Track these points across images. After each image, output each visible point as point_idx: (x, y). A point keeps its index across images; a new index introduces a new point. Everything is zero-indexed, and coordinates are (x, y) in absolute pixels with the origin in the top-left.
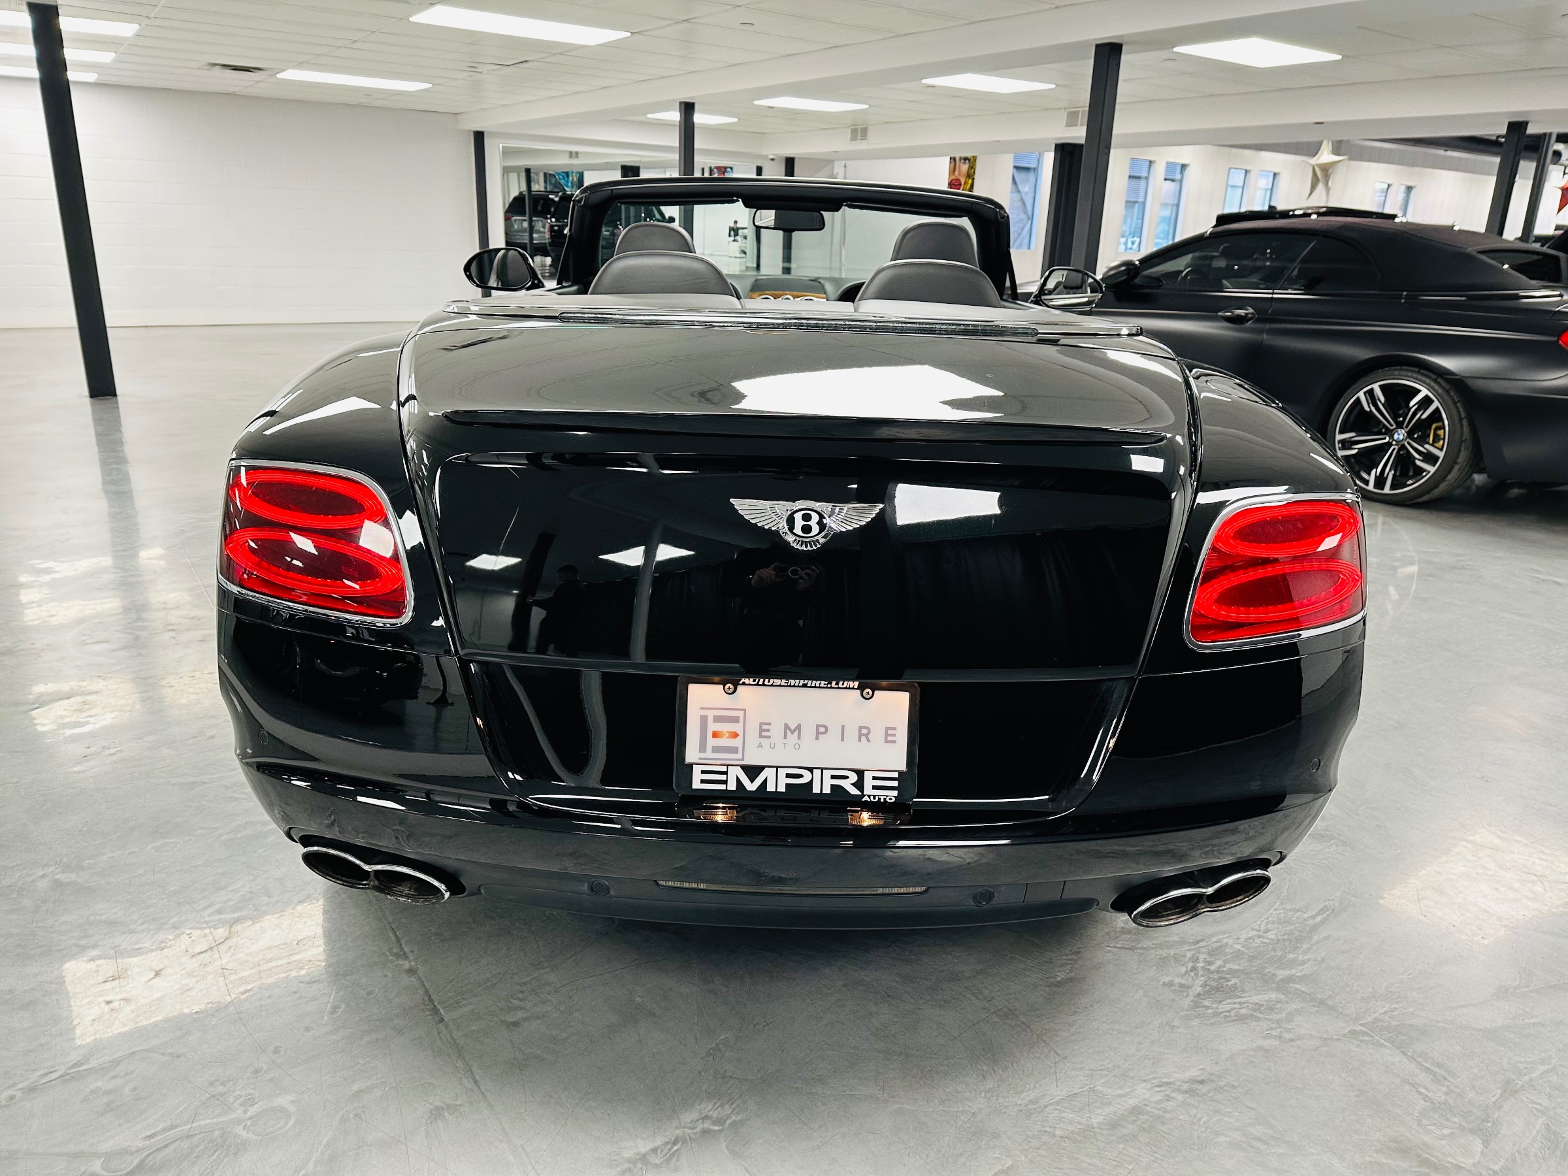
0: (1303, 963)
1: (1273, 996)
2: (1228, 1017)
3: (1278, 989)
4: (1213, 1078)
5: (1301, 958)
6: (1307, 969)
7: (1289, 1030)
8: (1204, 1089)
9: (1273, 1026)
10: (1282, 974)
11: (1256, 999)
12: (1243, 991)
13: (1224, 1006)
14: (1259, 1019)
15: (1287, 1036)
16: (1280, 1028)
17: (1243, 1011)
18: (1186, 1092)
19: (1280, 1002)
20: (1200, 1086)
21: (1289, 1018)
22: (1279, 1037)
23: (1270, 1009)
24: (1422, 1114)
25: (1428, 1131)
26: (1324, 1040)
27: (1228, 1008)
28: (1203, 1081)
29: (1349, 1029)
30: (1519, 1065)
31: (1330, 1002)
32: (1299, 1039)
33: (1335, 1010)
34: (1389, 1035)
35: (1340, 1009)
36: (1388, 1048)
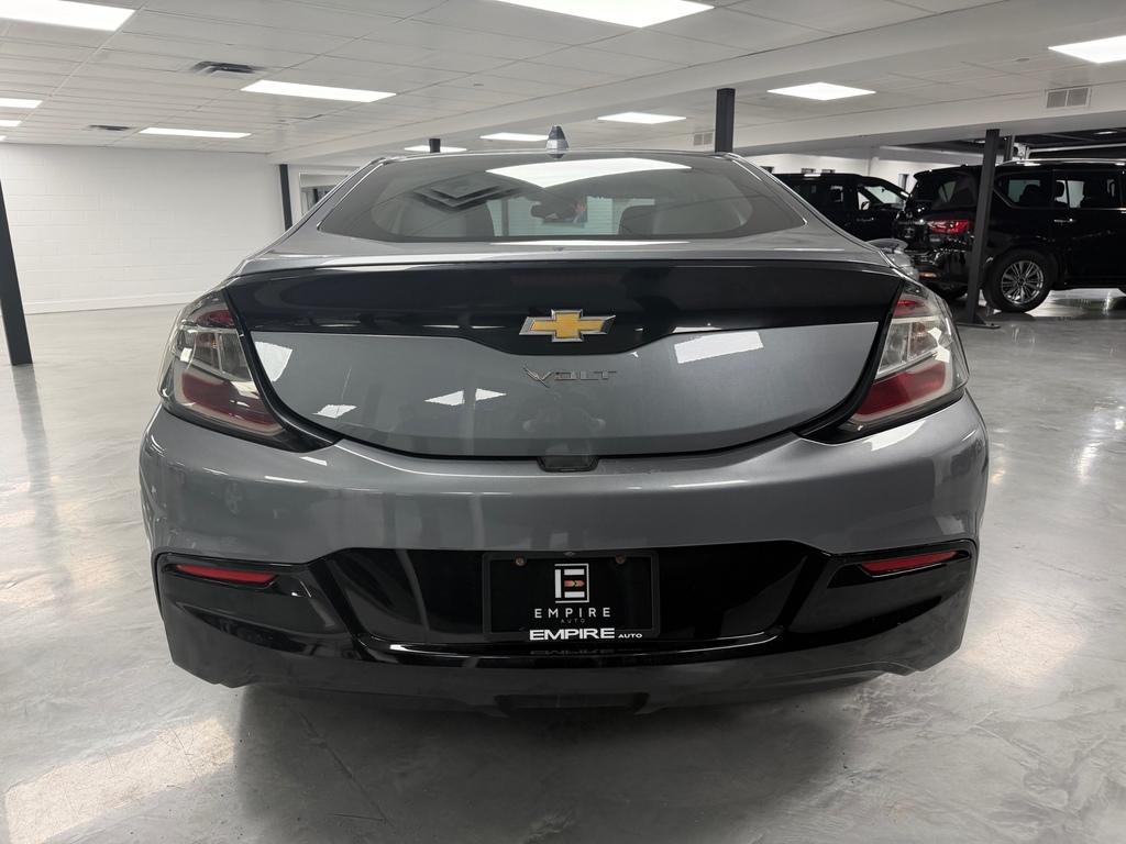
0: (933, 688)
1: (916, 711)
2: (889, 727)
3: (919, 706)
4: (886, 767)
5: (930, 684)
6: (936, 691)
7: (930, 732)
8: (881, 775)
9: (920, 730)
10: (920, 696)
11: (905, 714)
12: (896, 709)
13: (885, 721)
14: (909, 727)
15: (930, 736)
16: (924, 731)
17: (899, 722)
18: (871, 778)
19: (921, 714)
20: (878, 774)
21: (929, 724)
22: (925, 737)
23: (916, 719)
24: (1026, 778)
25: (1031, 789)
26: (955, 736)
27: (889, 721)
28: (879, 771)
29: (969, 727)
30: (1083, 741)
31: (954, 712)
32: (938, 737)
33: (958, 717)
34: (996, 730)
35: (961, 716)
36: (997, 738)
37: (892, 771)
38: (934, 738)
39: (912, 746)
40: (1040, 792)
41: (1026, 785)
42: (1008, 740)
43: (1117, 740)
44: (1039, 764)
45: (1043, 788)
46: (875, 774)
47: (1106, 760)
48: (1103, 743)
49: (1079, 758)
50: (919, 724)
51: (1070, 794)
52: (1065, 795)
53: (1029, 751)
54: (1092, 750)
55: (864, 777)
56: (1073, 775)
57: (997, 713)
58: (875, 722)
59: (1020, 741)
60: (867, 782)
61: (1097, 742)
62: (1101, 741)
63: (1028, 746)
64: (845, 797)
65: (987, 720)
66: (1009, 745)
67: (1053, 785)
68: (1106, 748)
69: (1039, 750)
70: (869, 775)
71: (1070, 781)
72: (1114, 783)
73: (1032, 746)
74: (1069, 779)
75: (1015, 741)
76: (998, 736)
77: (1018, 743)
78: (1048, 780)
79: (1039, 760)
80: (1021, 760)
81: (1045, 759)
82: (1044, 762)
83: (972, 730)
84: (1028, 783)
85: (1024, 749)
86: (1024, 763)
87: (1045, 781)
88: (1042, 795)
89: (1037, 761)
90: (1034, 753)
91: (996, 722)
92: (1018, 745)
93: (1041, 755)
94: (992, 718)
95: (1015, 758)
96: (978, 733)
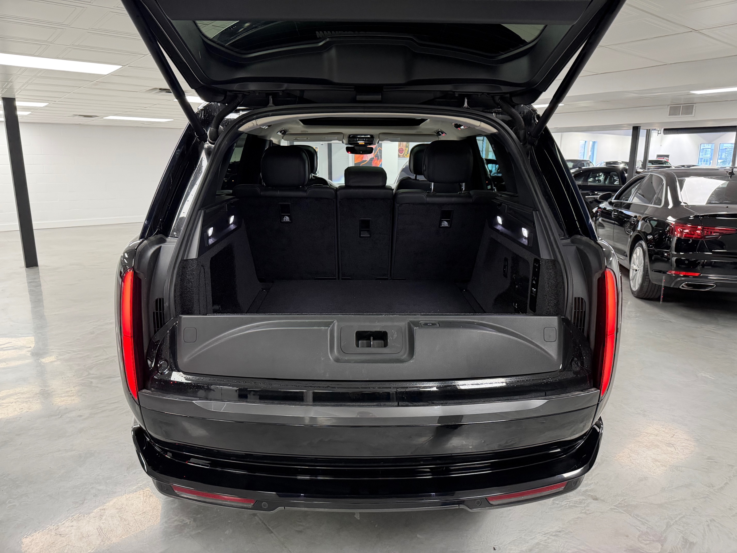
0: (590, 484)
1: (581, 497)
2: (565, 507)
3: (582, 495)
4: (563, 530)
5: (589, 481)
6: (592, 486)
7: (588, 510)
9: (583, 509)
11: (574, 499)
13: (563, 503)
14: (576, 507)
17: (571, 504)
18: (554, 536)
19: (584, 500)
20: (559, 533)
21: (588, 506)
22: (585, 513)
23: (581, 503)
24: (639, 537)
25: (642, 543)
26: (602, 512)
27: (565, 503)
28: (560, 532)
29: (610, 507)
30: (671, 516)
31: (602, 498)
32: (592, 513)
33: (604, 501)
34: (625, 509)
35: (606, 501)
36: (625, 514)
37: (567, 532)
38: (590, 514)
39: (578, 518)
40: (646, 544)
41: (639, 540)
42: (630, 515)
43: (690, 515)
44: (647, 529)
45: (648, 542)
46: (557, 533)
47: (683, 527)
48: (682, 517)
49: (668, 526)
50: (584, 505)
51: (662, 545)
52: (660, 546)
53: (642, 521)
54: (676, 521)
55: (552, 535)
56: (665, 535)
57: (625, 499)
58: (558, 504)
59: (638, 516)
60: (553, 538)
61: (679, 517)
62: (681, 516)
63: (641, 518)
64: (541, 546)
65: (619, 503)
66: (631, 517)
67: (654, 541)
68: (684, 520)
69: (647, 520)
70: (554, 534)
71: (663, 538)
72: (686, 539)
73: (643, 519)
74: (662, 537)
75: (634, 515)
76: (625, 513)
77: (636, 517)
78: (651, 538)
79: (647, 526)
80: (637, 526)
81: (650, 526)
82: (649, 528)
83: (611, 509)
84: (640, 539)
85: (639, 520)
86: (638, 528)
87: (649, 538)
88: (647, 546)
89: (646, 527)
90: (644, 522)
91: (624, 504)
92: (636, 518)
93: (648, 523)
94: (623, 502)
95: (634, 525)
96: (615, 511)
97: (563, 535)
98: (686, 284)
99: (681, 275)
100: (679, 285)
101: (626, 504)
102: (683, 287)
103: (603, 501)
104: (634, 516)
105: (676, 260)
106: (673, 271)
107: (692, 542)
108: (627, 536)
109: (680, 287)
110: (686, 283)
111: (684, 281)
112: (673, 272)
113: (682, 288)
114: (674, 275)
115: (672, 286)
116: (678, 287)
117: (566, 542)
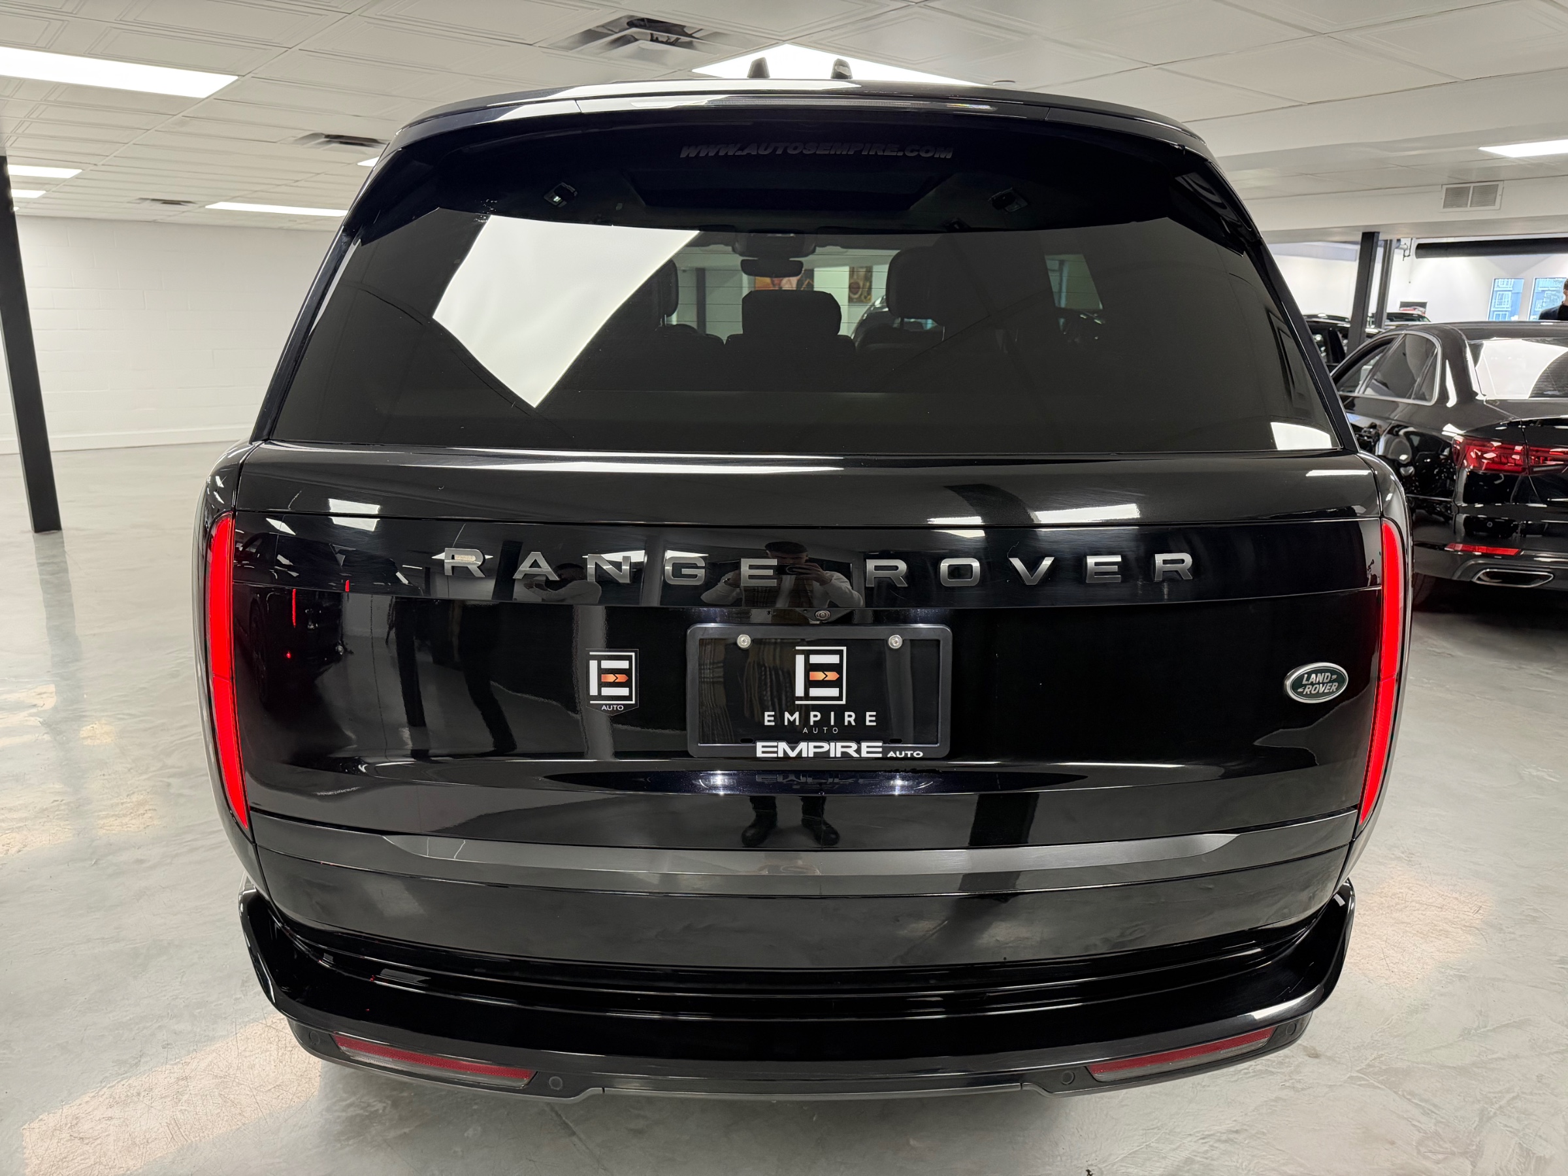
4: (1245, 1127)
7: (1299, 1081)
8: (1240, 1137)
14: (1272, 1073)
15: (1299, 1086)
16: (1290, 1079)
18: (1226, 1141)
20: (1236, 1136)
21: (1297, 1071)
22: (1293, 1088)
24: (1419, 1144)
25: (1426, 1158)
26: (1330, 1086)
29: (1348, 1076)
30: (1489, 1095)
31: (1328, 1054)
32: (1309, 1088)
33: (1334, 1060)
34: (1381, 1078)
35: (1337, 1059)
36: (1382, 1089)
37: (1254, 1132)
38: (1303, 1089)
39: (1277, 1099)
40: (1438, 1162)
41: (1419, 1152)
42: (1396, 1093)
43: (1532, 1094)
44: (1435, 1125)
45: (1440, 1157)
46: (1231, 1136)
47: (1518, 1120)
48: (1514, 1098)
49: (1485, 1118)
50: (1286, 1070)
51: (1474, 1164)
52: (1468, 1166)
53: (1423, 1108)
54: (1501, 1107)
55: (1219, 1140)
56: (1478, 1139)
57: (1382, 1055)
59: (1412, 1093)
60: (1223, 1146)
61: (1508, 1097)
62: (1513, 1095)
63: (1422, 1100)
65: (1369, 1066)
66: (1397, 1099)
67: (1453, 1154)
68: (1518, 1104)
69: (1435, 1106)
70: (1224, 1137)
71: (1474, 1147)
72: (1528, 1151)
73: (1426, 1101)
74: (1473, 1145)
75: (1405, 1094)
76: (1383, 1087)
77: (1408, 1097)
78: (1446, 1146)
79: (1435, 1119)
80: (1413, 1119)
81: (1442, 1118)
82: (1441, 1122)
83: (1351, 1078)
84: (1423, 1149)
85: (1417, 1104)
86: (1417, 1124)
87: (1442, 1148)
88: (1440, 1166)
89: (1433, 1121)
90: (1430, 1110)
91: (1381, 1068)
92: (1409, 1100)
93: (1437, 1112)
94: (1377, 1064)
95: (1405, 1116)
96: (1359, 1083)
97: (1245, 1139)
98: (1487, 574)
99: (1477, 553)
100: (1471, 575)
101: (1384, 1067)
102: (1479, 579)
103: (1329, 1058)
104: (1404, 1096)
105: (1466, 519)
106: (1457, 545)
107: (1541, 1157)
108: (1392, 1143)
109: (1475, 580)
110: (1488, 570)
111: (1484, 566)
112: (1460, 547)
113: (1478, 582)
114: (1459, 553)
115: (1455, 578)
116: (1469, 580)
117: (1253, 1156)
